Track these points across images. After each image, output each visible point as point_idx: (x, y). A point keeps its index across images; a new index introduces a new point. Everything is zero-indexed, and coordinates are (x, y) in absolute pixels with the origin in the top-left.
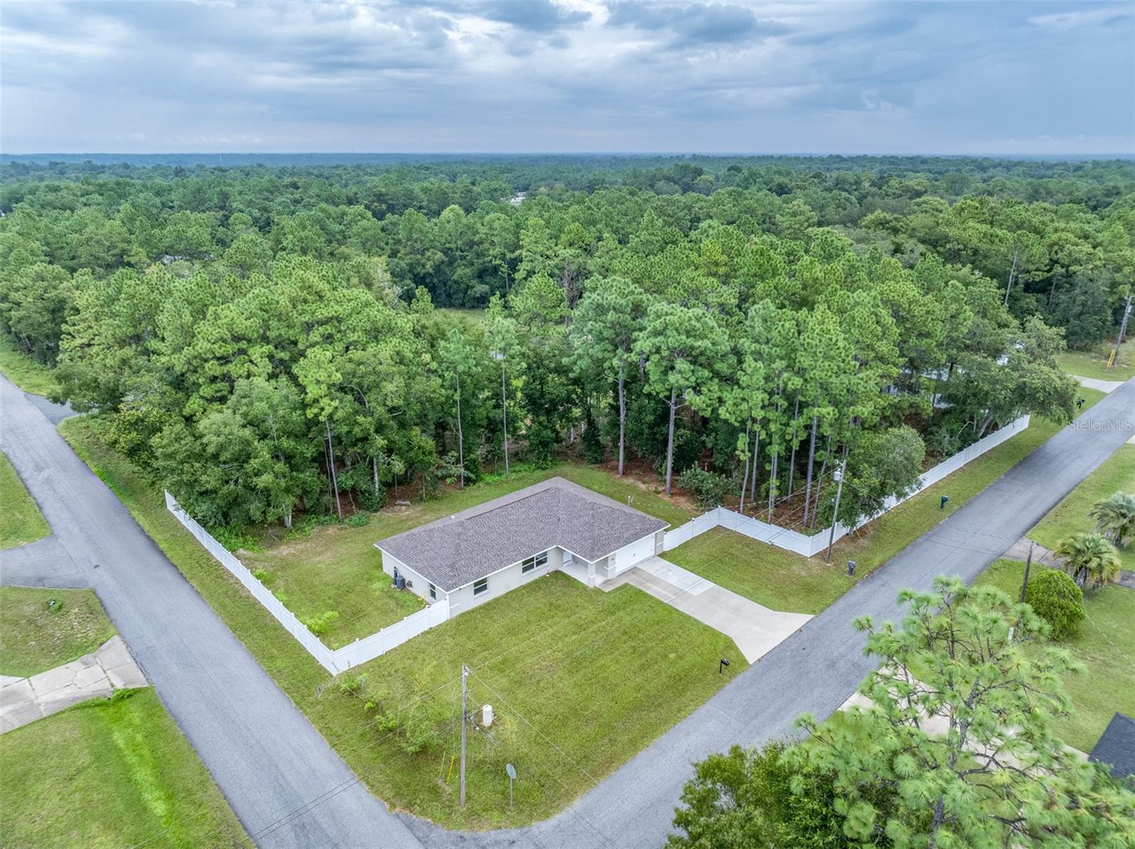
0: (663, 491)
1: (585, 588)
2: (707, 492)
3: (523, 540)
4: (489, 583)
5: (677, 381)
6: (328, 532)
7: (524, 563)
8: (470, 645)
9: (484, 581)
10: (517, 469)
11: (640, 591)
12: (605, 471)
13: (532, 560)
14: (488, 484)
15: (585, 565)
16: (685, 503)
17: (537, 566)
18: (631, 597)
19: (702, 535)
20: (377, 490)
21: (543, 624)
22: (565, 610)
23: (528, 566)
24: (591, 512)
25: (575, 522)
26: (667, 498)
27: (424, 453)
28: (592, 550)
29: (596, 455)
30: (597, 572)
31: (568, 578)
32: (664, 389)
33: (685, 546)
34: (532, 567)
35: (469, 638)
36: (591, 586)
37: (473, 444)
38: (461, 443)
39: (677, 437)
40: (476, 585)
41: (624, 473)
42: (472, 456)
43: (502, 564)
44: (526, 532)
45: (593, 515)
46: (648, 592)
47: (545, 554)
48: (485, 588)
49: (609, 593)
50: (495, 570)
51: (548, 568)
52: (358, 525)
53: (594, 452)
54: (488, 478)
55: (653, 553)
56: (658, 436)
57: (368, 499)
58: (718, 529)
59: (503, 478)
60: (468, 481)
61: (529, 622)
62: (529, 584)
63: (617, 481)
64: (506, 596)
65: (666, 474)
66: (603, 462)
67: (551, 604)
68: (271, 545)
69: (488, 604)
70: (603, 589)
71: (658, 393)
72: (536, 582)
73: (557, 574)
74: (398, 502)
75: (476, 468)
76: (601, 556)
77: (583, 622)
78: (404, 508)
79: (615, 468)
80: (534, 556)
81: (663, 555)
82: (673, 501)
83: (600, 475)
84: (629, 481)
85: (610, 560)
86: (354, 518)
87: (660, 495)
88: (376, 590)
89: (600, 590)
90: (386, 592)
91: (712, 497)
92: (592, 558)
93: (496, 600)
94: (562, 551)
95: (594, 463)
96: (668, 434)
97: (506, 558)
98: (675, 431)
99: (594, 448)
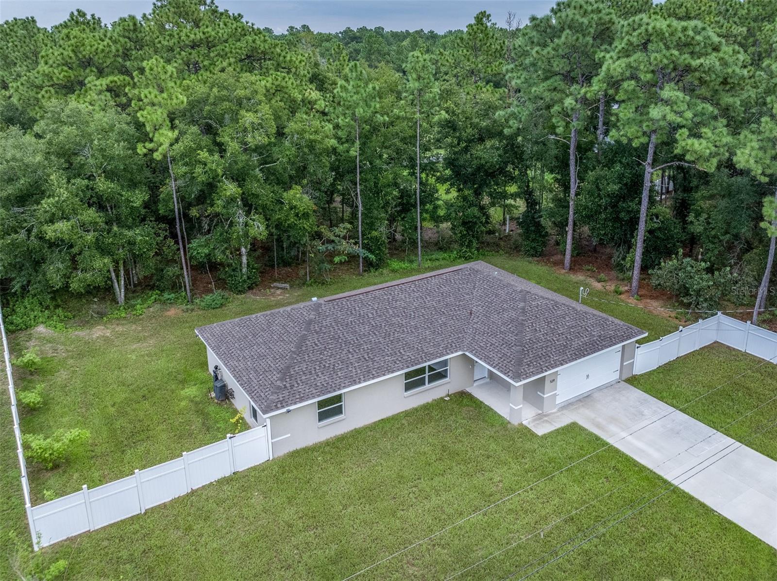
0: (627, 291)
1: (504, 424)
2: (698, 293)
3: (410, 339)
4: (346, 404)
5: (664, 117)
6: (169, 313)
7: (408, 375)
8: (289, 514)
9: (339, 398)
10: (434, 257)
11: (598, 438)
12: (546, 265)
13: (422, 371)
14: (394, 271)
15: (507, 387)
16: (658, 309)
17: (429, 382)
18: (582, 448)
19: (693, 354)
20: (244, 265)
21: (424, 484)
22: (466, 462)
23: (414, 380)
24: (522, 305)
25: (495, 317)
26: (632, 301)
27: (297, 215)
28: (520, 363)
29: (534, 245)
30: (526, 398)
31: (478, 405)
32: (640, 134)
33: (667, 369)
34: (421, 382)
35: (290, 500)
36: (515, 422)
37: (377, 219)
38: (360, 215)
39: (652, 216)
40: (321, 404)
41: (571, 269)
42: (375, 233)
43: (368, 374)
44: (416, 327)
45: (523, 309)
46: (611, 441)
47: (445, 363)
48: (339, 411)
49: (545, 437)
50: (355, 383)
51: (448, 387)
52: (209, 307)
53: (533, 240)
54: (395, 264)
55: (616, 376)
56: (622, 215)
57: (231, 276)
58: (715, 347)
59: (415, 265)
60: (369, 265)
61: (401, 478)
62: (416, 410)
63: (562, 277)
64: (373, 427)
65: (632, 268)
66: (545, 256)
67: (444, 448)
68: (86, 324)
69: (342, 438)
70: (533, 429)
71: (630, 140)
72: (426, 407)
73: (463, 397)
74: (275, 284)
75: (379, 249)
76: (534, 374)
77: (494, 489)
78: (279, 292)
79: (560, 263)
80: (426, 364)
81: (633, 381)
82: (641, 306)
83: (538, 268)
84: (580, 277)
85: (547, 382)
86: (208, 298)
87: (623, 297)
88: (183, 399)
89: (530, 430)
90: (197, 403)
91: (706, 300)
92: (517, 377)
93: (356, 433)
94: (472, 363)
95: (533, 256)
96: (638, 212)
97: (376, 365)
98: (649, 208)
99: (533, 236)
